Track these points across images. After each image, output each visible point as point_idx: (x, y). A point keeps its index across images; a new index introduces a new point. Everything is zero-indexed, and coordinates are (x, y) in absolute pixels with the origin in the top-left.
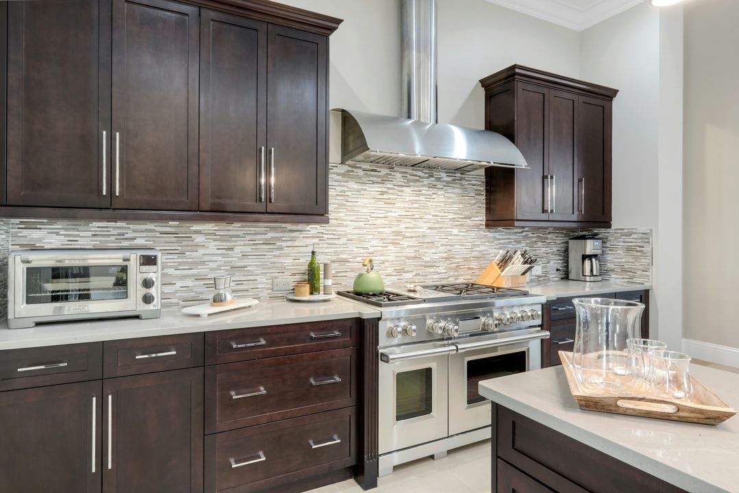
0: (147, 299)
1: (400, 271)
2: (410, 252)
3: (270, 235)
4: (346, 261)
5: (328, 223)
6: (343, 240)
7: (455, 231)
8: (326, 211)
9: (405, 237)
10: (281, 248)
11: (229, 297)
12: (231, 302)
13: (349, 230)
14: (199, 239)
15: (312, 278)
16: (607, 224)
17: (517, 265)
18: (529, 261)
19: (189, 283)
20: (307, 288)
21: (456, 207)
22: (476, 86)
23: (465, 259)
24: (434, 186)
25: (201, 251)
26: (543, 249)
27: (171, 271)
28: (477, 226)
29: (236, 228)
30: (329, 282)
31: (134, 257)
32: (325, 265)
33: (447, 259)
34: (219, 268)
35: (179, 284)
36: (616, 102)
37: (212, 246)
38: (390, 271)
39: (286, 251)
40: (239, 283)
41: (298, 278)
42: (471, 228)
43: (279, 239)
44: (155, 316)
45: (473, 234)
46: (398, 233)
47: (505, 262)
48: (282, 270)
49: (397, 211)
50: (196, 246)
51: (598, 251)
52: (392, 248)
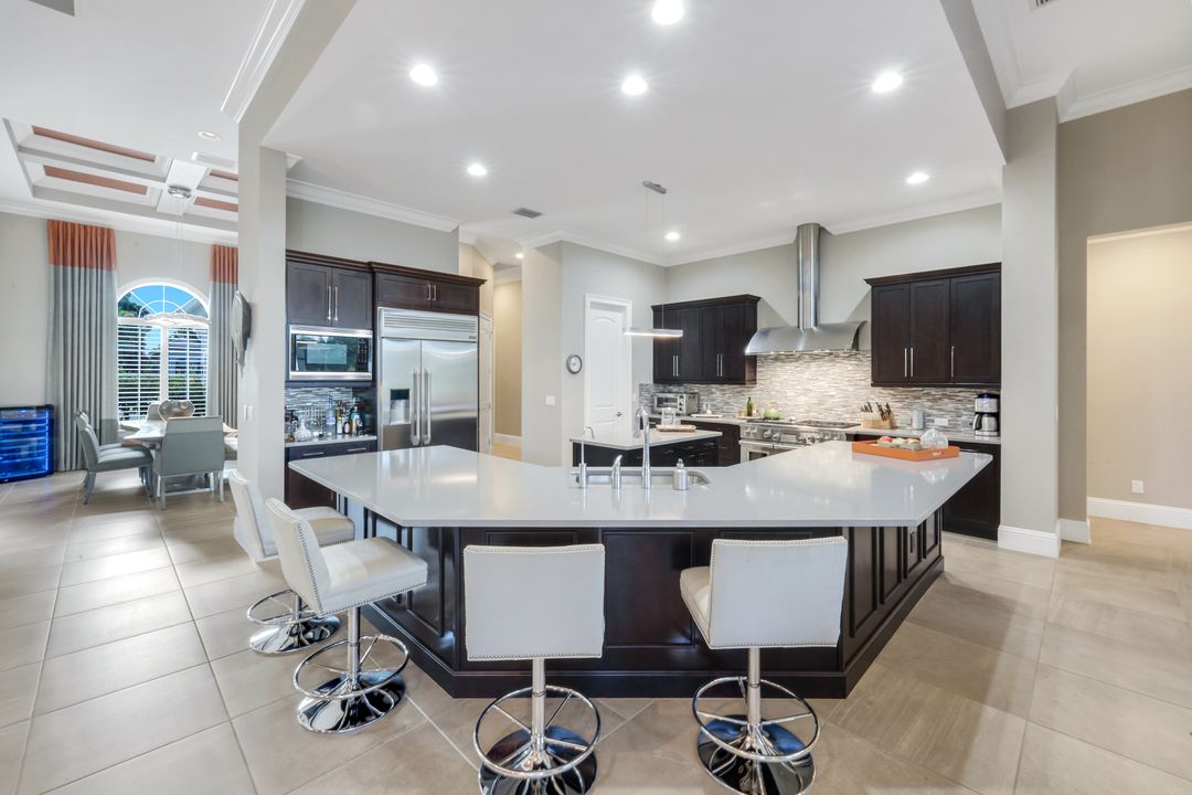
2: (815, 401)
7: (850, 389)
9: (812, 392)
10: (744, 395)
13: (777, 387)
17: (874, 414)
25: (714, 395)
26: (951, 405)
29: (726, 387)
38: (802, 410)
39: (746, 397)
46: (808, 390)
49: (806, 375)
50: (712, 393)
51: (994, 410)
52: (802, 398)
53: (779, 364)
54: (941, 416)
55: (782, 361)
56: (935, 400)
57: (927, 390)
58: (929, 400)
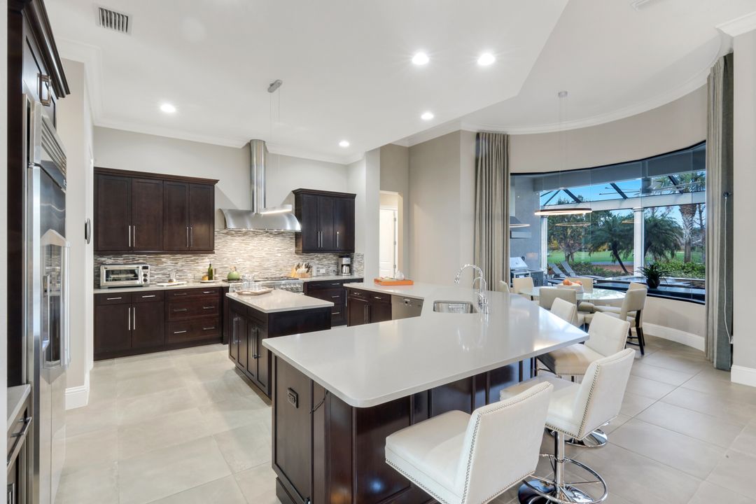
0: (145, 280)
1: (252, 272)
2: (257, 264)
3: (192, 258)
4: (227, 267)
5: (214, 253)
6: (226, 259)
7: (279, 255)
8: (214, 249)
9: (254, 258)
10: (197, 263)
11: (174, 280)
12: (175, 282)
13: (227, 255)
14: (164, 260)
15: (210, 275)
16: (353, 251)
17: (303, 269)
18: (308, 267)
19: (160, 276)
20: (207, 278)
21: (279, 245)
22: (290, 194)
23: (285, 267)
24: (269, 237)
25: (165, 264)
26: (326, 262)
27: (153, 272)
28: (291, 253)
29: (178, 256)
30: (217, 275)
31: (141, 267)
32: (215, 269)
33: (275, 266)
34: (172, 270)
35: (156, 276)
36: (356, 199)
37: (169, 262)
38: (247, 271)
39: (200, 264)
40: (180, 276)
41: (205, 274)
42: (288, 253)
43: (197, 259)
44: (148, 286)
45: (288, 256)
46: (252, 256)
47: (298, 266)
48: (199, 271)
49: (250, 247)
50: (163, 263)
51: (349, 263)
52: (248, 262)
53: (229, 237)
54: (322, 268)
55: (232, 235)
56: (320, 260)
57: (316, 255)
58: (318, 260)
